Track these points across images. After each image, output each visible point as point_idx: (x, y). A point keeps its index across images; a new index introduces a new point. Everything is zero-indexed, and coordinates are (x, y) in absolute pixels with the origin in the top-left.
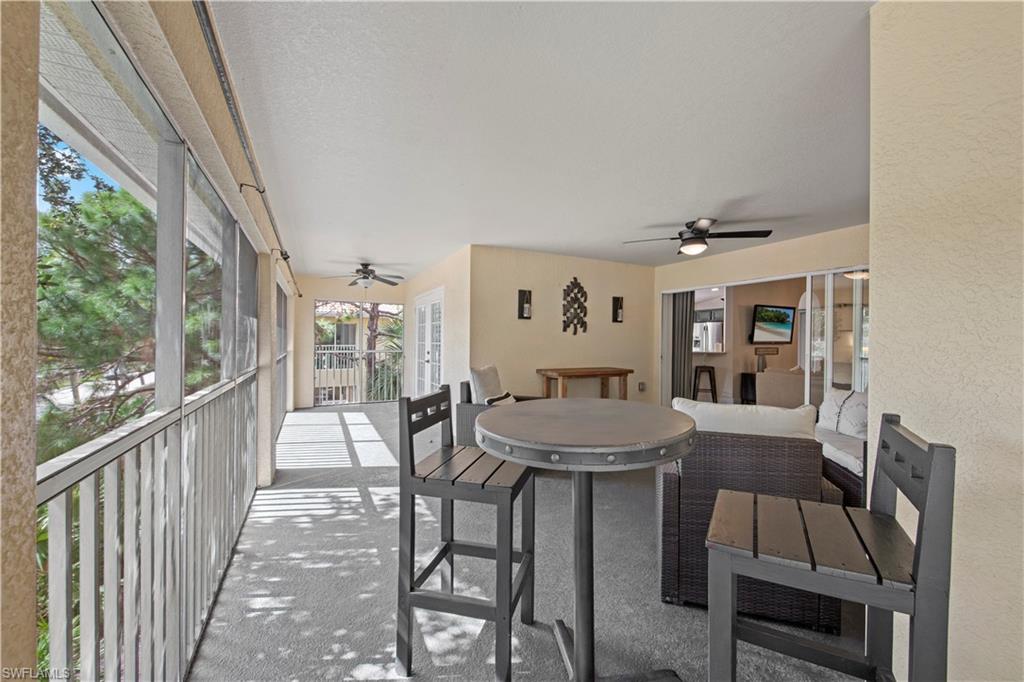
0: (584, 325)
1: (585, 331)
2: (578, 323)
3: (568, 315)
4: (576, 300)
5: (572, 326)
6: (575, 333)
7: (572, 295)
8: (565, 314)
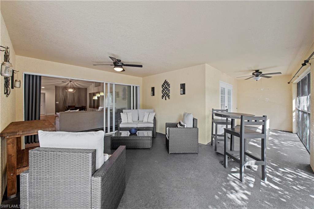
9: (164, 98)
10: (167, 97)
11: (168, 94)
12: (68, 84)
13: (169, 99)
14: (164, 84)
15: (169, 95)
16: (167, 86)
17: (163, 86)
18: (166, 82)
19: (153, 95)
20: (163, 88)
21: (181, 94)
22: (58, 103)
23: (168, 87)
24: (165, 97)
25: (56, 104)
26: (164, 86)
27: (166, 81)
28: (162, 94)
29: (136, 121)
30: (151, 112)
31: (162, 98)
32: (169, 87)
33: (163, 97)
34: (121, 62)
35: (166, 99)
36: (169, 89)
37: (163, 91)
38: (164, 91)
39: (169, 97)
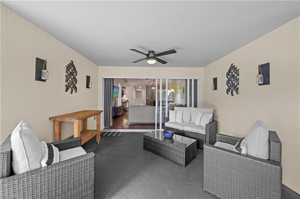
0: (76, 88)
1: (76, 92)
2: (73, 87)
3: (69, 82)
4: (72, 74)
5: (70, 88)
6: (72, 93)
7: (71, 71)
8: (67, 81)
9: (230, 93)
10: (234, 91)
11: (236, 86)
12: (153, 83)
13: (237, 93)
14: (230, 71)
15: (238, 88)
16: (234, 73)
17: (228, 74)
18: (233, 67)
19: (216, 88)
20: (229, 76)
21: (260, 85)
22: (147, 98)
23: (236, 75)
24: (231, 90)
25: (147, 99)
26: (231, 74)
27: (233, 65)
28: (227, 87)
29: (188, 121)
30: (207, 113)
31: (228, 93)
32: (238, 75)
33: (228, 91)
34: (155, 53)
35: (232, 95)
36: (237, 78)
37: (228, 82)
38: (231, 82)
39: (237, 90)
